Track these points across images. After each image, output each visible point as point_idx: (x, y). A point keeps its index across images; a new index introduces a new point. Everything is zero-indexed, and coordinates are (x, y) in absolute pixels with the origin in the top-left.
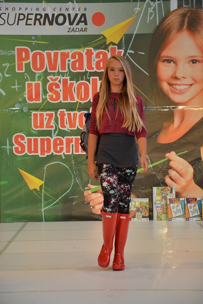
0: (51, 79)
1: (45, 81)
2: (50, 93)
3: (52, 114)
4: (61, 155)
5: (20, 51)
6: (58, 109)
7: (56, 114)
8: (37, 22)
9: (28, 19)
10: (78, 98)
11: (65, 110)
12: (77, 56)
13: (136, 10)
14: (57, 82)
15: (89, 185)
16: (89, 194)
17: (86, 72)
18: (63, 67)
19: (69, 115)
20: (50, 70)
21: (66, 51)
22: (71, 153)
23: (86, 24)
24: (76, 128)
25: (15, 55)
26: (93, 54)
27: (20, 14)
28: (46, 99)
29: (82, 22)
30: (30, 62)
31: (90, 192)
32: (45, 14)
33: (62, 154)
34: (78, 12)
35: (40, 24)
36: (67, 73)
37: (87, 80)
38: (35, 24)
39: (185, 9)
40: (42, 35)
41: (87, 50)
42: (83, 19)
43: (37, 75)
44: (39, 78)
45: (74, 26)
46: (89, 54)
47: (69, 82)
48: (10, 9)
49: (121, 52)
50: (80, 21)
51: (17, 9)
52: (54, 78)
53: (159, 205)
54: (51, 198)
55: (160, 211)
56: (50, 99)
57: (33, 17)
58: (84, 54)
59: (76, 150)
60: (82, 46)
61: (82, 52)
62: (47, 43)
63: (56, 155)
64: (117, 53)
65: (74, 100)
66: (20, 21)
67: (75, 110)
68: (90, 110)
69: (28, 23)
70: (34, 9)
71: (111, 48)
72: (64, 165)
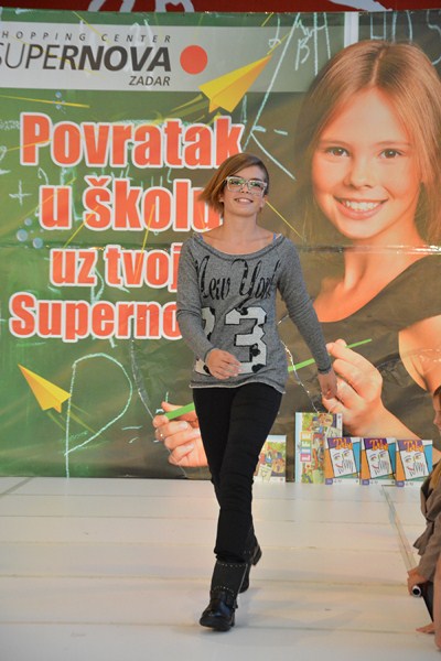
0: (93, 181)
1: (80, 186)
2: (89, 211)
3: (93, 254)
4: (108, 340)
5: (29, 122)
6: (105, 245)
7: (101, 253)
8: (68, 63)
9: (48, 56)
10: (147, 223)
11: (118, 247)
12: (147, 135)
13: (272, 43)
14: (104, 187)
15: (165, 404)
16: (164, 424)
17: (166, 169)
18: (118, 159)
19: (128, 257)
20: (90, 162)
21: (125, 124)
22: (128, 337)
23: (168, 69)
24: (140, 285)
25: (19, 131)
26: (180, 131)
27: (32, 46)
28: (81, 222)
29: (160, 64)
30: (49, 146)
31: (165, 418)
32: (84, 47)
33: (109, 337)
34: (152, 45)
35: (73, 67)
36: (125, 169)
37: (166, 185)
38: (62, 67)
39: (374, 44)
40: (77, 91)
41: (169, 123)
42: (161, 59)
43: (64, 172)
44: (68, 178)
45: (144, 72)
46: (173, 131)
47: (129, 188)
48: (12, 34)
49: (240, 129)
50: (155, 63)
51: (27, 35)
52: (98, 179)
53: (308, 451)
54: (84, 429)
55: (310, 464)
56: (89, 223)
57: (59, 52)
58: (162, 131)
59: (142, 331)
60: (159, 114)
61: (158, 127)
62: (87, 106)
63: (97, 339)
64: (229, 132)
65: (139, 226)
66: (31, 60)
67: (140, 247)
68: (172, 249)
69: (48, 65)
70: (62, 36)
71: (219, 121)
72: (115, 360)
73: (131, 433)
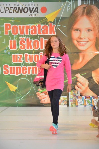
0: (21, 38)
1: (18, 40)
2: (21, 45)
3: (22, 55)
4: (26, 75)
5: (6, 25)
6: (24, 53)
7: (23, 55)
8: (15, 11)
9: (10, 10)
10: (34, 48)
11: (27, 53)
12: (33, 28)
13: (62, 6)
14: (24, 40)
15: (39, 89)
16: (39, 94)
17: (38, 35)
18: (27, 33)
19: (30, 56)
20: (21, 34)
21: (28, 25)
22: (30, 74)
23: (38, 12)
24: (33, 62)
25: (4, 27)
26: (41, 26)
27: (6, 8)
28: (19, 48)
29: (36, 11)
30: (11, 30)
31: (39, 93)
32: (18, 8)
33: (26, 74)
34: (34, 7)
35: (16, 12)
36: (28, 36)
37: (38, 39)
38: (13, 12)
39: (85, 5)
40: (17, 18)
41: (38, 25)
42: (36, 10)
43: (15, 37)
44: (15, 38)
45: (32, 13)
47: (30, 40)
49: (55, 26)
50: (35, 11)
51: (5, 5)
52: (22, 38)
53: (72, 99)
54: (21, 96)
55: (72, 102)
56: (20, 48)
57: (13, 9)
58: (37, 26)
59: (33, 73)
60: (36, 23)
62: (20, 21)
63: (23, 75)
64: (52, 26)
65: (32, 49)
66: (6, 11)
67: (32, 53)
68: (40, 54)
69: (10, 12)
70: (13, 5)
71: (50, 24)
72: (27, 80)
73: (31, 96)
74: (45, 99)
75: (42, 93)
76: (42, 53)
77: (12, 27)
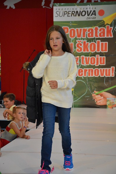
0: (78, 41)
1: (75, 43)
2: (77, 48)
3: (78, 58)
4: (82, 77)
6: (81, 56)
7: (80, 58)
8: (73, 15)
9: (68, 14)
10: (90, 50)
11: (84, 56)
12: (91, 31)
14: (81, 43)
15: (95, 91)
16: (95, 96)
17: (95, 38)
18: (84, 36)
19: (86, 58)
20: (78, 37)
21: (85, 28)
22: (86, 76)
23: (95, 15)
24: (89, 65)
26: (98, 29)
27: (65, 12)
28: (75, 51)
29: (94, 14)
30: (68, 34)
31: (95, 94)
32: (76, 11)
33: (82, 76)
34: (92, 10)
35: (74, 16)
36: (85, 38)
37: (95, 42)
38: (71, 16)
40: (75, 21)
41: (95, 28)
42: (94, 13)
43: (72, 39)
44: (73, 41)
45: (90, 16)
46: (96, 29)
47: (86, 43)
48: (61, 9)
49: (112, 28)
50: (93, 14)
51: (64, 9)
52: (79, 41)
54: (76, 97)
56: (77, 51)
57: (71, 13)
58: (94, 29)
59: (89, 75)
60: (93, 26)
61: (93, 28)
62: (77, 25)
63: (79, 77)
64: (109, 29)
65: (88, 51)
66: (65, 15)
67: (89, 56)
68: (96, 56)
69: (69, 16)
70: (72, 9)
71: (107, 27)
72: (83, 82)
73: (87, 98)
74: (101, 101)
75: (98, 95)
76: (98, 56)
77: (69, 30)
